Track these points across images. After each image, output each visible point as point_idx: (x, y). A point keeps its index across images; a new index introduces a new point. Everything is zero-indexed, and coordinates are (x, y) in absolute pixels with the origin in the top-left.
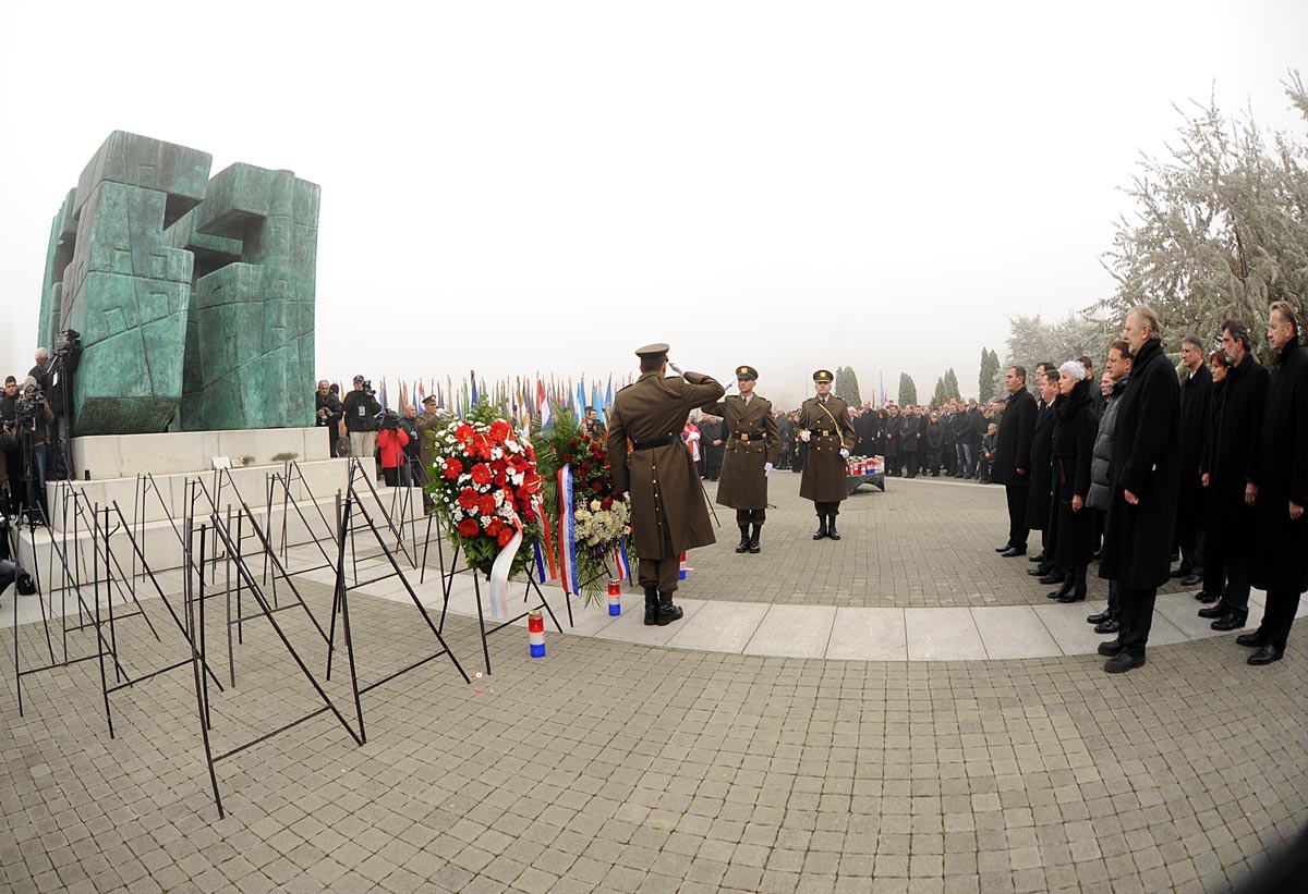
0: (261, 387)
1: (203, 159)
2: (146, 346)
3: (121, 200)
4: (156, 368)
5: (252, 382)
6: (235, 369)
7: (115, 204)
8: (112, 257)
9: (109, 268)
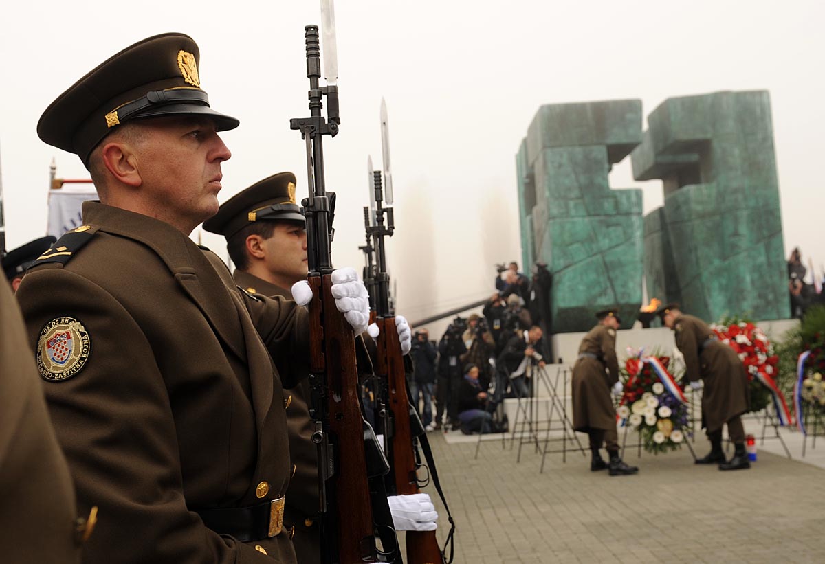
0: (724, 288)
1: (633, 107)
2: (608, 268)
3: (565, 160)
4: (618, 284)
5: (715, 285)
6: (698, 276)
7: (560, 166)
8: (567, 206)
9: (567, 214)
